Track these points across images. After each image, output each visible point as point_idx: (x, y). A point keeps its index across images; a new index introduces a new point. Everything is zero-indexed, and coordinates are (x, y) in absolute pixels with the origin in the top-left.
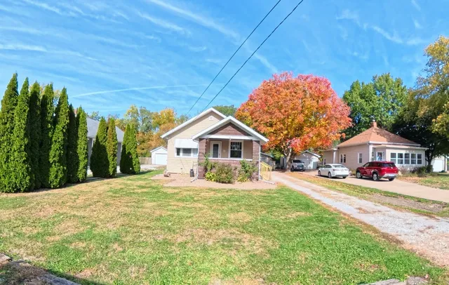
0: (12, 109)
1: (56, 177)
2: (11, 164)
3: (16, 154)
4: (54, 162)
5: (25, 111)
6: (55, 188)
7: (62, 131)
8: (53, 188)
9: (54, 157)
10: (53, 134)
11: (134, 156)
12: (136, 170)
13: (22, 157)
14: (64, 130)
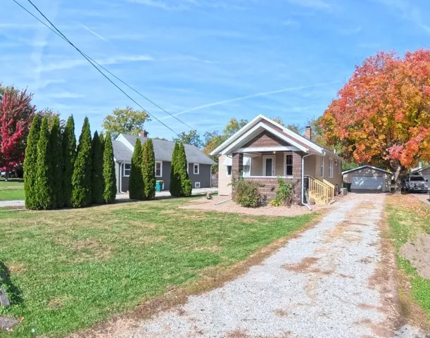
0: (36, 143)
1: (78, 198)
2: (36, 187)
3: (39, 178)
4: (76, 184)
5: (44, 143)
6: (77, 207)
7: (84, 156)
8: (75, 208)
9: (75, 180)
10: (75, 160)
11: (183, 177)
12: (186, 192)
13: (43, 181)
14: (87, 156)
